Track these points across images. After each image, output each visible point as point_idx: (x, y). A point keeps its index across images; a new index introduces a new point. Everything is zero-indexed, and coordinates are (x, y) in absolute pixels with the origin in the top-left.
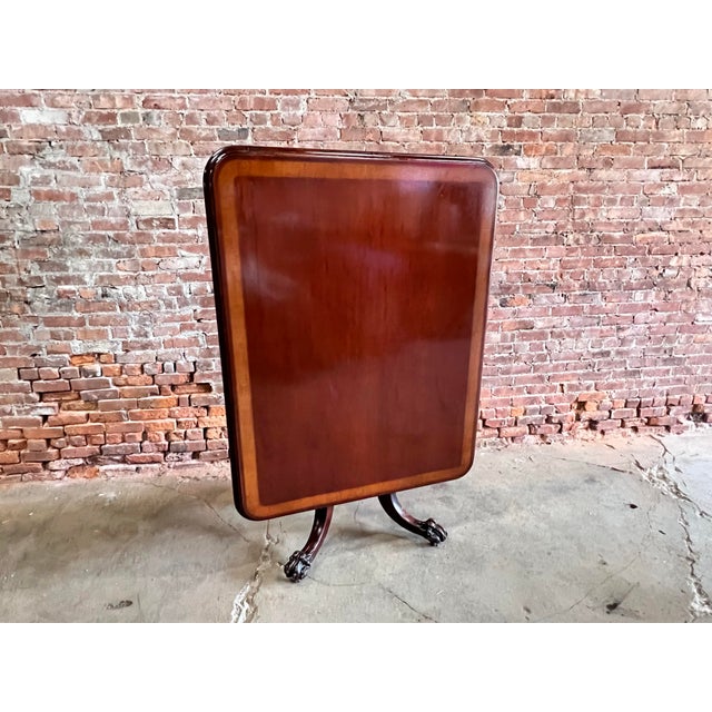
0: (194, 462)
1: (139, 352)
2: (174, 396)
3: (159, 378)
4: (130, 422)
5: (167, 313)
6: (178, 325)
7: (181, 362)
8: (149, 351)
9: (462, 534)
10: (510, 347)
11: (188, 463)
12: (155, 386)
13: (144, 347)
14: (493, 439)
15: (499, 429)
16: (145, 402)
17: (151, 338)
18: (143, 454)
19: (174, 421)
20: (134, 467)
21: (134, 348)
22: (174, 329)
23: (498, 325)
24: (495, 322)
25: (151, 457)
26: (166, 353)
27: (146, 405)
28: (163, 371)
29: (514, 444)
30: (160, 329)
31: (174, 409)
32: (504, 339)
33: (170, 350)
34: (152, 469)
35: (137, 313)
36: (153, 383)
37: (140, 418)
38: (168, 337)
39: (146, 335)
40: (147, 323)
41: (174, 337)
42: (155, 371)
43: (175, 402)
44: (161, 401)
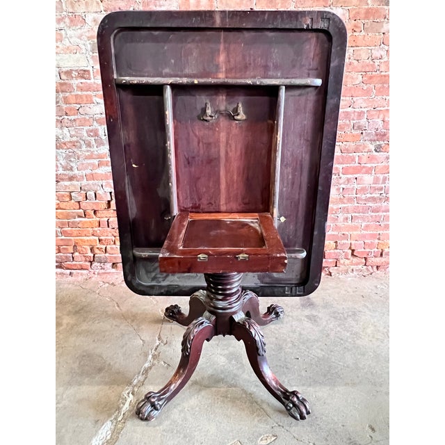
0: (114, 270)
1: (67, 183)
2: (96, 219)
3: (83, 204)
4: (63, 237)
5: (88, 151)
6: (96, 162)
7: (100, 192)
8: (75, 182)
9: (322, 350)
10: (381, 189)
11: (108, 271)
12: (81, 210)
13: (71, 179)
14: (360, 267)
15: (366, 259)
16: (73, 223)
17: (76, 172)
18: (74, 263)
19: (97, 238)
20: (68, 271)
21: (63, 180)
22: (93, 165)
23: (371, 169)
24: (369, 165)
25: (81, 265)
26: (88, 185)
27: (74, 225)
28: (87, 198)
29: (378, 272)
30: (83, 164)
31: (96, 229)
32: (376, 181)
33: (91, 182)
34: (82, 274)
35: (64, 151)
36: (80, 208)
37: (71, 235)
38: (88, 172)
39: (71, 169)
40: (72, 159)
41: (94, 172)
42: (80, 199)
43: (97, 224)
44: (86, 222)
